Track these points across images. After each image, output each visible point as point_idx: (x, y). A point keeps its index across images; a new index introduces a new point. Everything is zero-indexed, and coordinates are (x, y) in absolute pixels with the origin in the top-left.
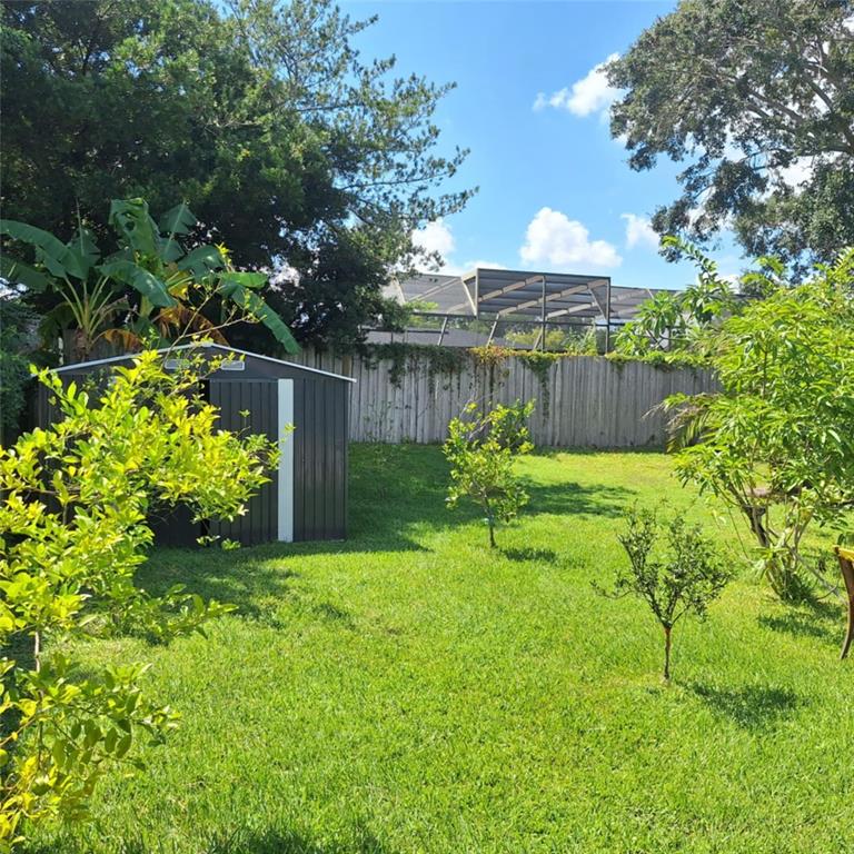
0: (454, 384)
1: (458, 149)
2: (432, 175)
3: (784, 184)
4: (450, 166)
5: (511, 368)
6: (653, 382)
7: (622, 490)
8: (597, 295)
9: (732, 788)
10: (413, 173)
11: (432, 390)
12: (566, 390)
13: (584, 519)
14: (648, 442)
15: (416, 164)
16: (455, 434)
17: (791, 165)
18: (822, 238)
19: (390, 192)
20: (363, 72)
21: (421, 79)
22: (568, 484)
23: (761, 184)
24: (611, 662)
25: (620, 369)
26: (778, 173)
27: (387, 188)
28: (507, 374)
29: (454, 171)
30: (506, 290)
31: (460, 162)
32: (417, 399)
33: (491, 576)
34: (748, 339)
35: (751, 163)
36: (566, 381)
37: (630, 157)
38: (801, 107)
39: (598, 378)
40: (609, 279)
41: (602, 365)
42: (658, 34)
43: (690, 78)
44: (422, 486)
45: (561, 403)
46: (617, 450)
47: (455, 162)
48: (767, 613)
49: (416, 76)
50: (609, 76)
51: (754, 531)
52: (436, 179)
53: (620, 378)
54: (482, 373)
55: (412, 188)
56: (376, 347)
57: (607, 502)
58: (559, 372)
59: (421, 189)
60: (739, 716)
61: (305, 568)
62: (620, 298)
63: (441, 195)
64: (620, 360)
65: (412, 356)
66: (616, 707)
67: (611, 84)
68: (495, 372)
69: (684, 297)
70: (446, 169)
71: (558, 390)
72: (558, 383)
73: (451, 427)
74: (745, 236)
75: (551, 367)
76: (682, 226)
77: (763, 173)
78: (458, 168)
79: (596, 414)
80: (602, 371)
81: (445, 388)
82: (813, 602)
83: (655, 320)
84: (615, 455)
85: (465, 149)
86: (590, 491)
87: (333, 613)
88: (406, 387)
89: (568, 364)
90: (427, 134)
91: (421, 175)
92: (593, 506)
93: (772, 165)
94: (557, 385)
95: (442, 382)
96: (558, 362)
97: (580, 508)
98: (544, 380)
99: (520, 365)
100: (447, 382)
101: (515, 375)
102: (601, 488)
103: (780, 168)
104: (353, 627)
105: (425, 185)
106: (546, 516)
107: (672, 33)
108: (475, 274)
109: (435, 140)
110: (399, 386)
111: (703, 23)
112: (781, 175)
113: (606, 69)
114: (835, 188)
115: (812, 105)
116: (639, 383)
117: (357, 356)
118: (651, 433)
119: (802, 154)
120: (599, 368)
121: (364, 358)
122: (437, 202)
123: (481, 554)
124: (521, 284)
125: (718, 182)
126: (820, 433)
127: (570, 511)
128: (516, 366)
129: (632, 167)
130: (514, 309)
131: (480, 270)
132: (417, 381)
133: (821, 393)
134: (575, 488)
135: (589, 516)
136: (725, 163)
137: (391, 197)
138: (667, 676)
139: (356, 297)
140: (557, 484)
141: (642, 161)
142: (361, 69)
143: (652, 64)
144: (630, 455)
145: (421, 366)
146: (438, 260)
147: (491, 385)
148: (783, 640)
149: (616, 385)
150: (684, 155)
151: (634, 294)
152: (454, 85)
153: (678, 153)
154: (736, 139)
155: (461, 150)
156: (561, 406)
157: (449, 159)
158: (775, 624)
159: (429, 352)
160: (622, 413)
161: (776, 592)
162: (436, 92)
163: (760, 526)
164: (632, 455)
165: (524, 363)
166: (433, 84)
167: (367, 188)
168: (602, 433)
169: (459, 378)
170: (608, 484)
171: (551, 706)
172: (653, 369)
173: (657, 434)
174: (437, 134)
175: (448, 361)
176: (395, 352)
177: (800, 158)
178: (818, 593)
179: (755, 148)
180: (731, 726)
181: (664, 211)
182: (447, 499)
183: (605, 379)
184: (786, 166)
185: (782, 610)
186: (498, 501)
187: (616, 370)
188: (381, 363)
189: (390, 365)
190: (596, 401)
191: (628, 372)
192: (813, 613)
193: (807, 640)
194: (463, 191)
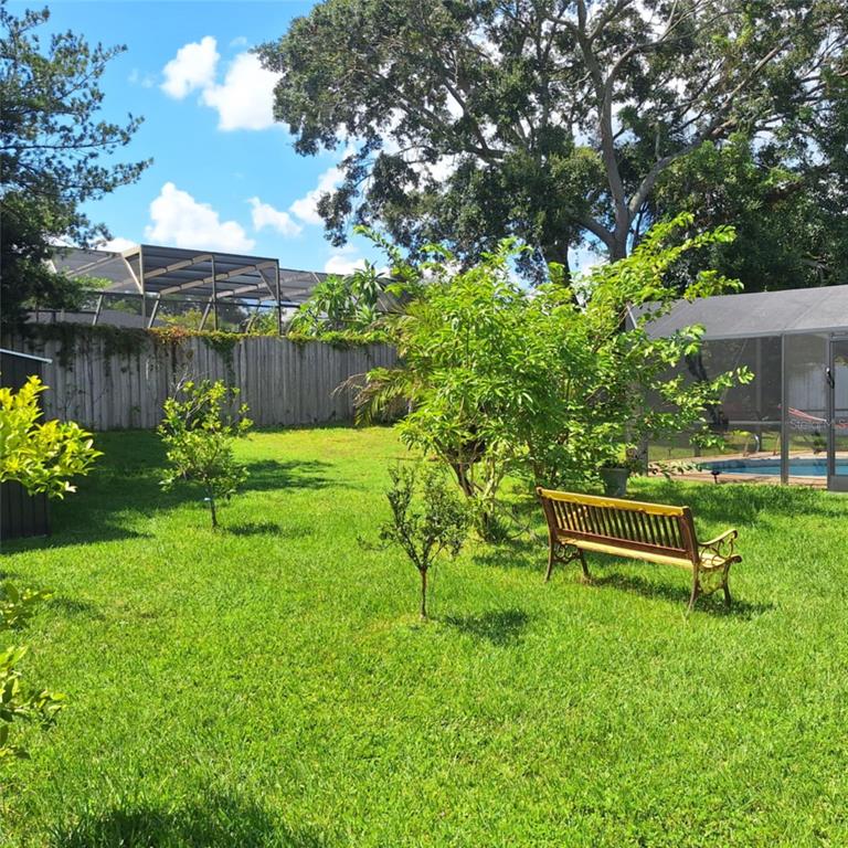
0: (133, 365)
1: (131, 116)
2: (104, 141)
3: (432, 180)
4: (123, 134)
5: (194, 348)
6: (331, 362)
7: (317, 463)
8: (265, 277)
9: (509, 691)
10: (82, 137)
11: (108, 374)
12: (251, 370)
13: (290, 492)
14: (330, 418)
15: (85, 129)
16: (171, 415)
17: (438, 162)
18: (468, 231)
19: (54, 157)
20: (12, 22)
21: (79, 37)
22: (265, 461)
23: (414, 177)
24: (372, 610)
25: (302, 348)
26: (427, 169)
27: (50, 152)
28: (190, 354)
29: (129, 139)
30: (170, 268)
31: (134, 131)
32: (92, 383)
33: (227, 552)
34: (453, 317)
35: (406, 157)
36: (250, 360)
37: (295, 141)
38: (436, 109)
39: (281, 357)
40: (277, 261)
41: (284, 345)
42: (316, 23)
43: (346, 71)
44: (112, 475)
45: (247, 382)
46: (304, 427)
47: (129, 129)
48: (479, 553)
49: (73, 33)
50: (261, 58)
51: (461, 484)
52: (109, 146)
53: (302, 357)
54: (163, 355)
55: (80, 154)
56: (40, 326)
57: (306, 475)
58: (243, 352)
59: (93, 155)
60: (490, 635)
61: (19, 567)
62: (287, 280)
63: (115, 164)
64: (300, 340)
65: (83, 338)
66: (391, 646)
67: (264, 67)
68: (177, 353)
69: (351, 280)
70: (119, 136)
71: (243, 370)
72: (243, 363)
73: (167, 407)
74: (393, 226)
75: (235, 348)
76: (345, 213)
77: (416, 168)
78: (132, 136)
79: (281, 394)
80: (284, 351)
81: (124, 370)
82: (509, 541)
83: (328, 302)
84: (302, 432)
85: (139, 117)
86: (289, 466)
87: (72, 607)
88: (77, 370)
89: (251, 344)
90: (90, 97)
91: (91, 141)
92: (295, 480)
93: (422, 161)
94: (242, 365)
95: (119, 364)
96: (242, 342)
97: (284, 483)
98: (228, 360)
99: (203, 346)
100: (124, 364)
101: (199, 356)
102: (298, 464)
103: (428, 164)
104: (102, 618)
105: (95, 152)
106: (252, 493)
107: (329, 24)
108: (139, 250)
109: (98, 104)
110: (71, 369)
111: (357, 18)
112: (431, 171)
113: (259, 51)
114: (477, 186)
115: (444, 108)
116: (320, 362)
117: (19, 337)
118: (332, 410)
119: (445, 153)
120: (281, 348)
121: (27, 339)
122: (111, 172)
123: (207, 534)
124: (188, 263)
125: (377, 173)
126: (516, 395)
127: (275, 487)
128: (199, 346)
129: (297, 151)
130: (178, 289)
131: (144, 247)
132: (90, 363)
133: (515, 361)
134: (273, 465)
135: (295, 490)
136: (383, 156)
137: (55, 162)
138: (424, 613)
139: (18, 271)
140: (255, 463)
141: (306, 147)
142: (11, 18)
143: (311, 52)
144: (315, 430)
145: (94, 347)
146: (105, 233)
147: (174, 365)
148: (497, 573)
149: (298, 364)
150: (336, 145)
151: (300, 277)
152: (124, 48)
153: (330, 142)
154: (392, 133)
155: (134, 118)
156: (247, 386)
157: (123, 127)
158: (489, 561)
159: (104, 332)
160: (305, 392)
161: (481, 535)
162: (104, 53)
163: (466, 479)
164: (318, 431)
165: (207, 342)
166: (100, 44)
167: (25, 151)
168: (288, 411)
169: (138, 360)
170: (304, 458)
171: (333, 655)
172: (331, 348)
173: (338, 410)
174: (101, 98)
175: (125, 343)
176: (64, 333)
177: (444, 156)
178: (512, 533)
179: (408, 143)
180: (487, 644)
181: (328, 197)
182: (162, 483)
183: (288, 358)
184: (434, 163)
185: (490, 550)
186: (217, 480)
187: (297, 350)
188: (48, 345)
189: (58, 346)
190: (281, 380)
191: (309, 352)
192: (513, 549)
193: (515, 570)
194: (139, 162)
